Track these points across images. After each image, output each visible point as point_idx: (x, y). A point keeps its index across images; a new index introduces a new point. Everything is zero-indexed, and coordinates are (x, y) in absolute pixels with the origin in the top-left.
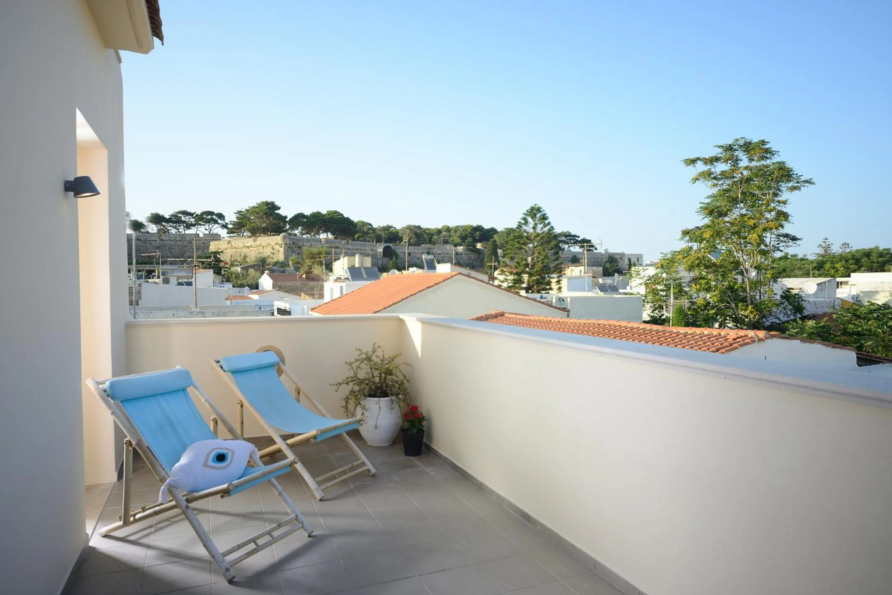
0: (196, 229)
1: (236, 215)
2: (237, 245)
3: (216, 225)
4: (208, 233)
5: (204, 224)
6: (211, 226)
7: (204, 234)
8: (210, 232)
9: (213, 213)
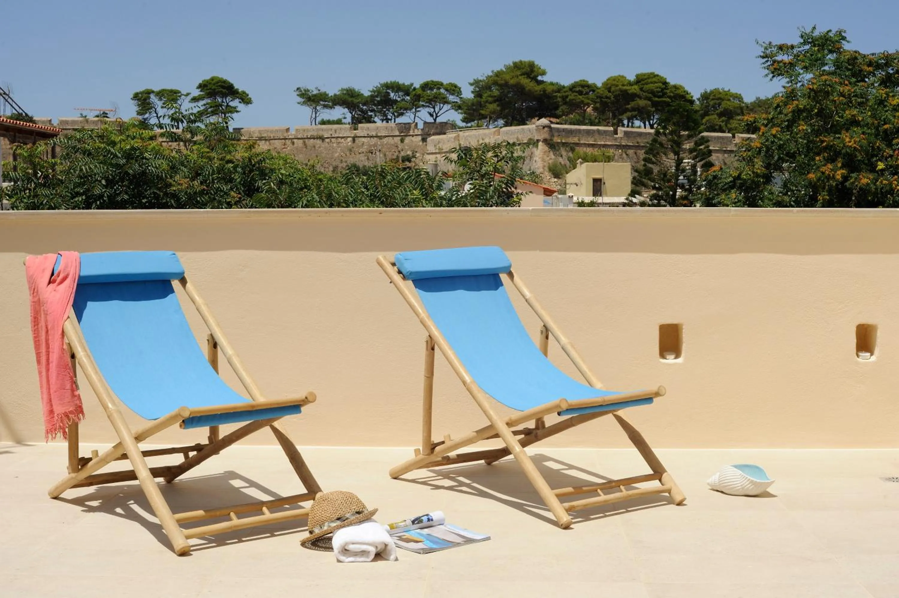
0: (412, 116)
1: (472, 88)
2: (468, 143)
3: (446, 107)
4: (433, 121)
5: (427, 104)
6: (437, 109)
7: (425, 123)
8: (435, 120)
9: (442, 84)
